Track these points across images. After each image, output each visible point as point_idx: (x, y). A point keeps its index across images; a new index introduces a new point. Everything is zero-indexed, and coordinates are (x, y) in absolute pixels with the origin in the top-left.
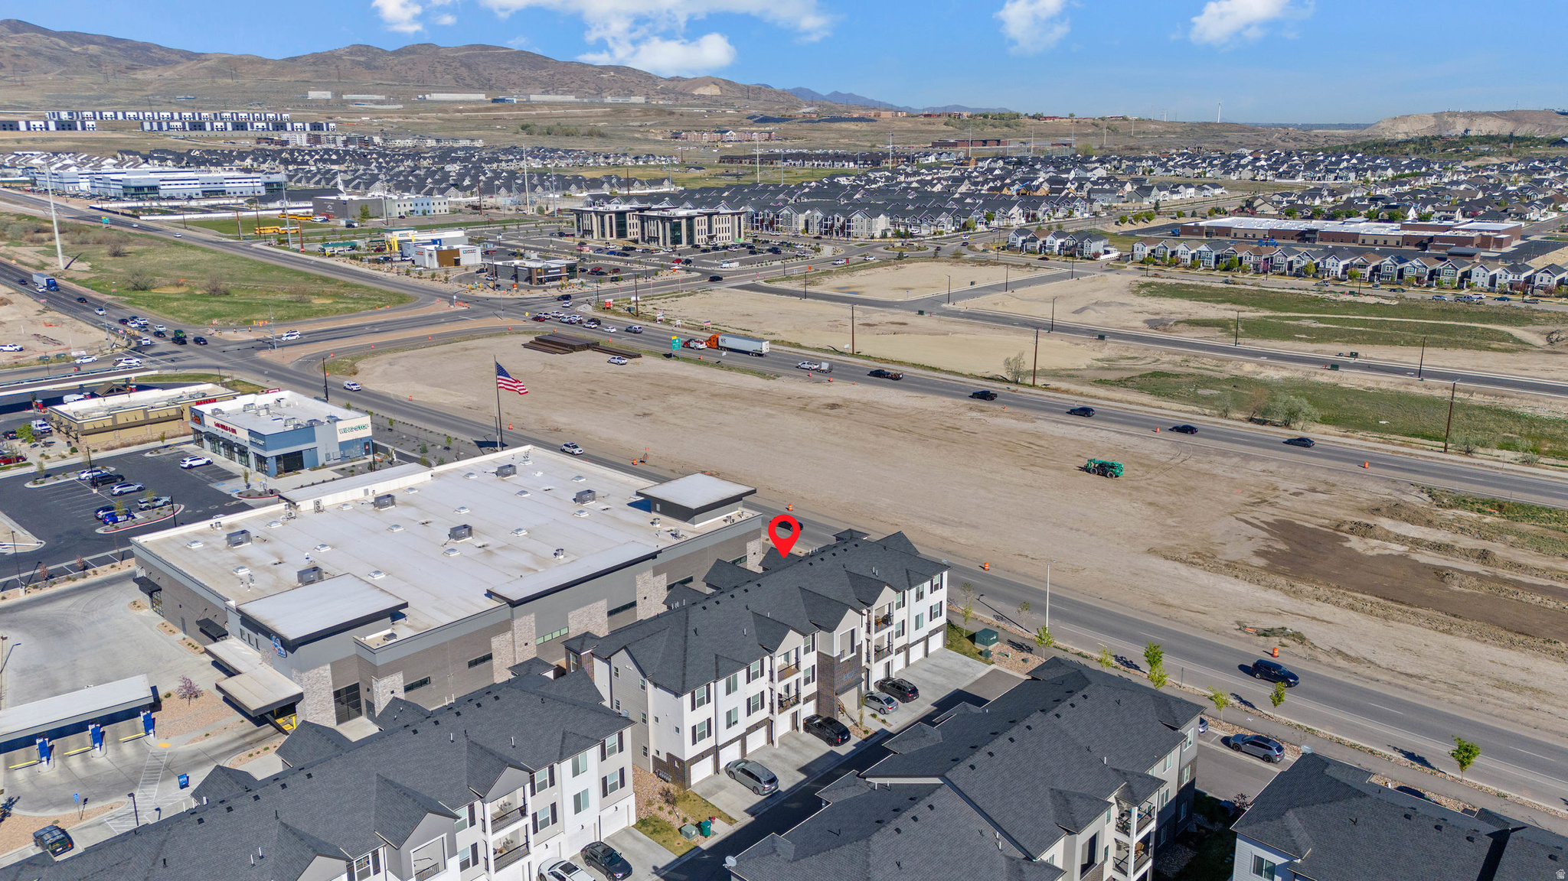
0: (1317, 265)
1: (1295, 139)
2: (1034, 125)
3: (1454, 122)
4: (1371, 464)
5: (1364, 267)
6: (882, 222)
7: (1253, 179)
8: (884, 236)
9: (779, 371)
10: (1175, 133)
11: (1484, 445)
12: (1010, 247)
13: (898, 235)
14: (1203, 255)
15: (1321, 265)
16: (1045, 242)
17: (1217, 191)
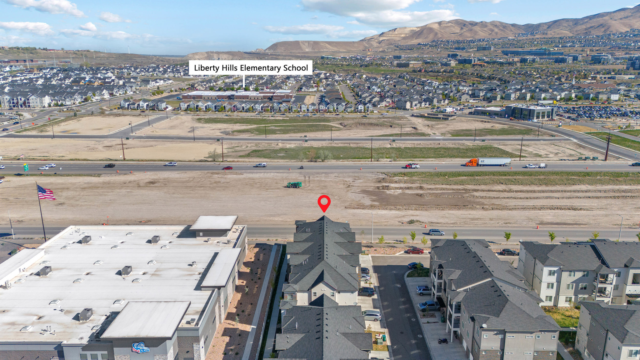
0: (253, 107)
1: (162, 61)
2: (45, 53)
3: (213, 55)
4: (362, 169)
5: (268, 107)
6: (47, 100)
7: (174, 76)
8: (50, 106)
9: (100, 172)
10: (113, 58)
11: (383, 158)
12: (121, 108)
13: (57, 105)
14: (210, 106)
15: (254, 107)
16: (139, 105)
17: (170, 81)
